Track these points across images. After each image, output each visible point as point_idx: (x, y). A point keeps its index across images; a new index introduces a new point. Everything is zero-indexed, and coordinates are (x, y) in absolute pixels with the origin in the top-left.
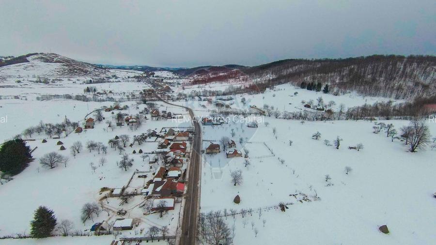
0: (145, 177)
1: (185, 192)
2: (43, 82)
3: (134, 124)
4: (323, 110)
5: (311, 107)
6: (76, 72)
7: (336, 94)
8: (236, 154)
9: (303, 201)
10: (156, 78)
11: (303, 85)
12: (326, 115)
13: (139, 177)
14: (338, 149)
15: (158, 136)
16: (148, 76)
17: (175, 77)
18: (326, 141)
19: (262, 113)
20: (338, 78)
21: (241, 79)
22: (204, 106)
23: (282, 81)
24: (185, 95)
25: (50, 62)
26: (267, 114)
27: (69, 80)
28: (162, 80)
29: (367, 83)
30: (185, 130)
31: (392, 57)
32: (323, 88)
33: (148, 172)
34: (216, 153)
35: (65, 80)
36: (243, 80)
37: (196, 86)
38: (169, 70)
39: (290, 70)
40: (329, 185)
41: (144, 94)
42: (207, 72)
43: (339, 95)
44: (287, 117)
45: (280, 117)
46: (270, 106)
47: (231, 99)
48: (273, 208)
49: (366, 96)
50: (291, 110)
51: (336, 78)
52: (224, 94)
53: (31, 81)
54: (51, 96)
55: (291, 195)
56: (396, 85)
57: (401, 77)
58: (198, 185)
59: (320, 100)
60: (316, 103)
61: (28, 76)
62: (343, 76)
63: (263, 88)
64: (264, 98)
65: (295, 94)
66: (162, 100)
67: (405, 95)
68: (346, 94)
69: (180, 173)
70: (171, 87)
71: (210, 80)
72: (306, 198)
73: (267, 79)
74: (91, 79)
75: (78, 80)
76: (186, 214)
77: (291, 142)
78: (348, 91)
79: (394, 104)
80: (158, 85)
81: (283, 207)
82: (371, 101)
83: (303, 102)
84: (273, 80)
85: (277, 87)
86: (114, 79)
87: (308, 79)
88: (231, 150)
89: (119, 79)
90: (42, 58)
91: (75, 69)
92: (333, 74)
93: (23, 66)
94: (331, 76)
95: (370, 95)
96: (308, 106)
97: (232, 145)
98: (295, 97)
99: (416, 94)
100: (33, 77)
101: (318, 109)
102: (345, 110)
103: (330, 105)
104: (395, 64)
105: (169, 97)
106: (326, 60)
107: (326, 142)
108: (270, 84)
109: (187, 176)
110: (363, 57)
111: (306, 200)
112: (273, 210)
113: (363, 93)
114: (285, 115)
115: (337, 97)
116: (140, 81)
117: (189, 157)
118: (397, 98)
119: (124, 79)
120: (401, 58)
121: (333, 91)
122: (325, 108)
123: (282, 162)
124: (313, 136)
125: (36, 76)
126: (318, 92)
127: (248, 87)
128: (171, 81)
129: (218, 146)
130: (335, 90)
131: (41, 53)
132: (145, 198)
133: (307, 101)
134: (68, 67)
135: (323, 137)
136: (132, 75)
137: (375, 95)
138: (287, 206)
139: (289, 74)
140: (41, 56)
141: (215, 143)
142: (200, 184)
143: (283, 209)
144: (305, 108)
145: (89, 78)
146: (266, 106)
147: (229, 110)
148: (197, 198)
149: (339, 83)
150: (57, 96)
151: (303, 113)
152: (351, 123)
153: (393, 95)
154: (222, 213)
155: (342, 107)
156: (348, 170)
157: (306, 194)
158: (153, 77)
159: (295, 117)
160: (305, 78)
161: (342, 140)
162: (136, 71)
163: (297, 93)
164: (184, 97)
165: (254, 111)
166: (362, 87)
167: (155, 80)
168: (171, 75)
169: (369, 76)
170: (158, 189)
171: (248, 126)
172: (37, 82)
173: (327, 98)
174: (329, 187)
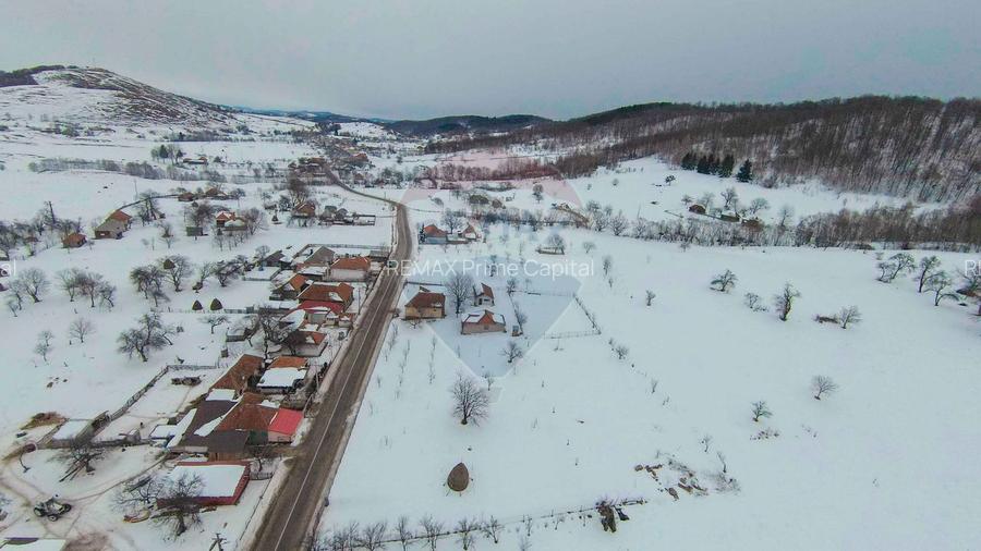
0: (194, 382)
1: (297, 441)
2: (64, 133)
3: (234, 233)
4: (737, 219)
5: (707, 212)
6: (149, 114)
7: (770, 185)
8: (487, 323)
9: (680, 491)
10: (340, 138)
11: (688, 162)
12: (744, 233)
13: (176, 382)
14: (784, 319)
15: (285, 266)
16: (326, 131)
17: (388, 137)
18: (750, 296)
19: (581, 223)
20: (775, 148)
21: (540, 145)
22: (438, 201)
23: (638, 152)
24: (399, 175)
25: (89, 87)
26: (594, 225)
27: (131, 131)
28: (356, 141)
29: (845, 160)
30: (365, 253)
31: (909, 102)
32: (736, 170)
33: (210, 368)
34: (431, 319)
35: (121, 131)
36: (545, 147)
37: (432, 156)
38: (377, 123)
39: (660, 128)
40: (763, 434)
41: (300, 167)
42: (465, 131)
43: (776, 187)
44: (644, 234)
45: (625, 232)
46: (603, 205)
47: (509, 188)
48: (576, 515)
49: (844, 190)
50: (656, 216)
51: (771, 148)
52: (495, 177)
53: (34, 129)
54: (67, 162)
55: (639, 468)
56: (921, 166)
57: (934, 148)
58: (350, 419)
59: (731, 197)
60: (719, 202)
61: (31, 117)
62: (788, 144)
63: (591, 165)
64: (589, 186)
65: (668, 180)
66: (339, 184)
67: (944, 191)
68: (794, 187)
69: (301, 375)
70: (370, 157)
71: (467, 145)
72: (688, 483)
73: (603, 146)
74: (184, 132)
75: (152, 132)
76: (269, 527)
77: (650, 297)
78: (799, 178)
79: (916, 213)
80: (341, 151)
81: (609, 517)
82: (860, 204)
83: (687, 200)
84: (616, 148)
85: (625, 165)
86: (240, 135)
87: (701, 148)
88: (473, 313)
89: (253, 136)
90: (71, 77)
91: (147, 106)
92: (762, 138)
93: (19, 93)
94: (758, 143)
95: (855, 188)
96: (699, 209)
97: (484, 298)
98: (666, 188)
99: (973, 191)
100: (42, 121)
101: (723, 217)
102: (794, 222)
103: (754, 210)
104: (917, 119)
105: (358, 177)
106: (747, 107)
107: (752, 300)
108: (609, 158)
109: (324, 388)
110: (837, 101)
111: (689, 489)
112: (572, 523)
113: (838, 183)
114: (640, 229)
115: (773, 189)
116: (300, 141)
117: (350, 328)
118: (923, 198)
119: (264, 136)
120: (931, 105)
121: (762, 177)
122: (741, 215)
123: (621, 353)
124: (714, 283)
125: (50, 117)
126: (725, 179)
127: (554, 161)
128: (375, 145)
129: (440, 298)
130: (768, 174)
131: (71, 67)
132: (157, 457)
133: (696, 199)
134: (129, 100)
135: (742, 287)
136: (287, 128)
137: (865, 190)
138: (626, 510)
139: (656, 136)
140: (67, 72)
141: (434, 290)
142: (354, 414)
143: (609, 524)
144: (692, 213)
145: (178, 130)
146: (593, 207)
147: (499, 211)
148: (332, 462)
149: (777, 159)
150: (82, 164)
151: (685, 225)
152: (811, 255)
153: (913, 191)
154: (392, 530)
155: (785, 213)
156: (823, 387)
157: (692, 468)
158: (336, 134)
159: (666, 234)
160: (694, 147)
161: (798, 295)
162: (297, 121)
163: (673, 178)
164: (395, 178)
165: (563, 216)
166: (835, 169)
167: (338, 141)
168: (378, 132)
169: (853, 145)
170: (205, 430)
171: (540, 251)
172: (49, 131)
173: (747, 193)
174: (764, 441)
